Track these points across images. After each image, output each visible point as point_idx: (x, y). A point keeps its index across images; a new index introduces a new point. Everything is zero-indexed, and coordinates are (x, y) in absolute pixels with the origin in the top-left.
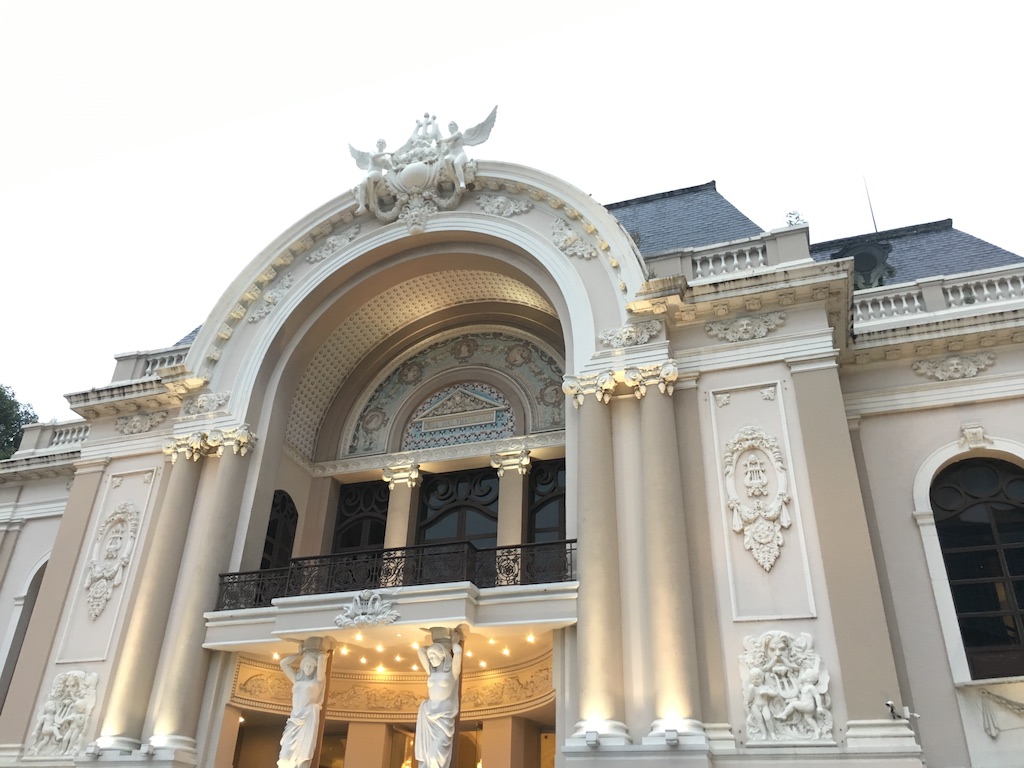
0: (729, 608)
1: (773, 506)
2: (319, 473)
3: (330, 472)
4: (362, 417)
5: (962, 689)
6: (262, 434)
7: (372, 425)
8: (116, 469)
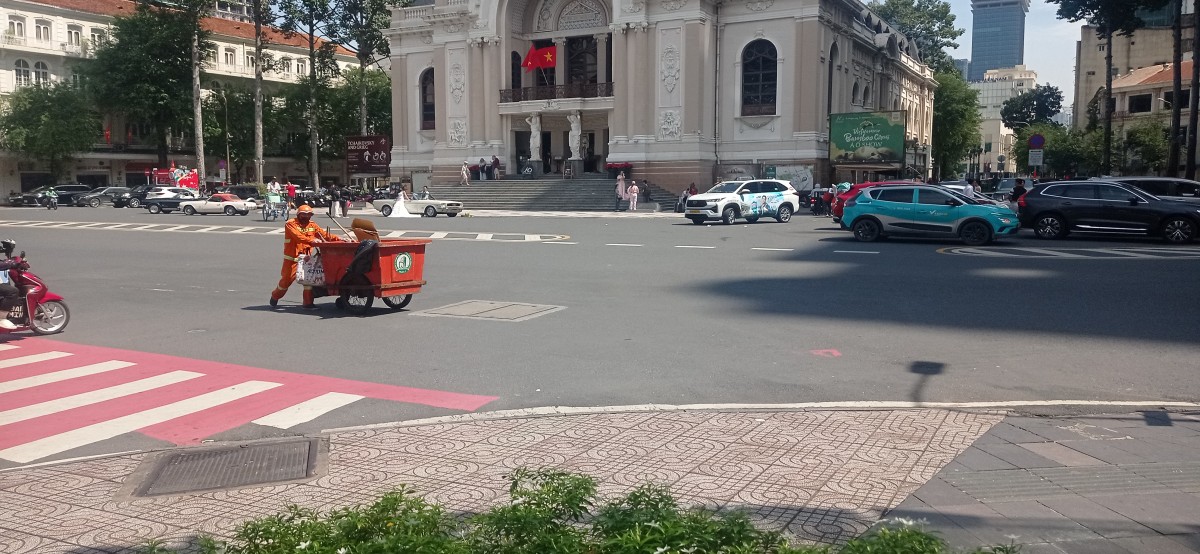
0: (659, 103)
1: (674, 72)
2: (525, 38)
3: (531, 38)
4: (540, 13)
5: (736, 119)
6: (503, 36)
7: (545, 17)
8: (449, 46)
